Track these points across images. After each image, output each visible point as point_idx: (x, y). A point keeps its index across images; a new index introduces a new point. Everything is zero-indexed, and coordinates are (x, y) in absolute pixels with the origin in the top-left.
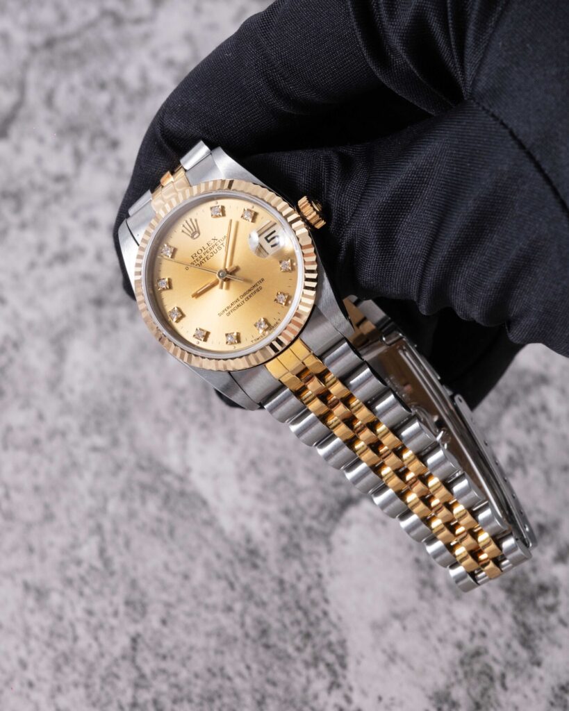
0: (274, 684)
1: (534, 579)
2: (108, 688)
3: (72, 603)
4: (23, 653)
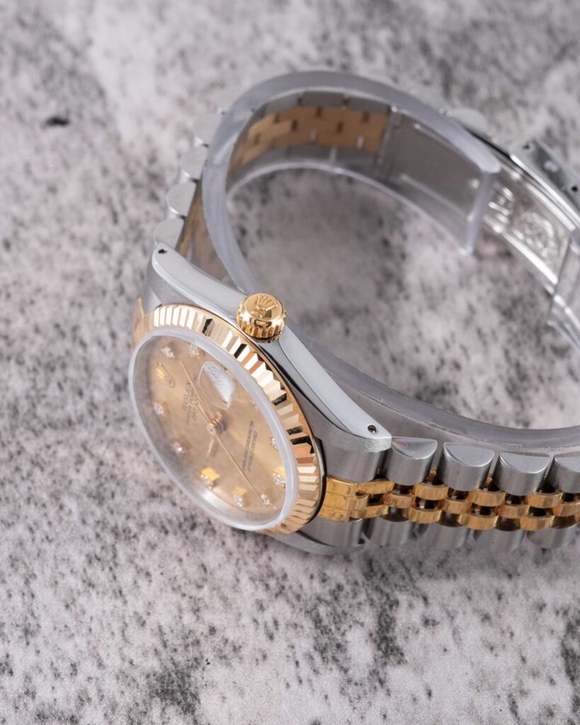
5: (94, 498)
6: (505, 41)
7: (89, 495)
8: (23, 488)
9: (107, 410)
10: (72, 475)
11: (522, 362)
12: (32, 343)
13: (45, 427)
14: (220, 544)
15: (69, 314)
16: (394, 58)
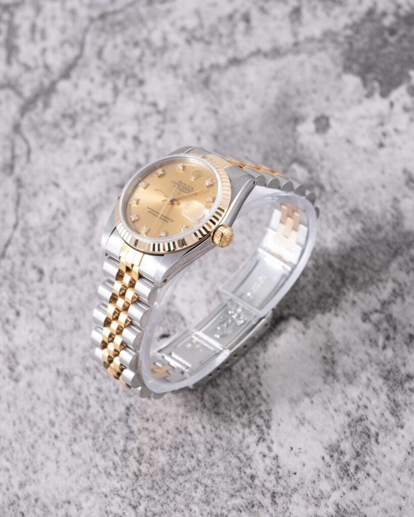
0: (221, 438)
1: (403, 371)
2: (108, 440)
3: (88, 384)
4: (52, 416)
5: (205, 503)
6: (368, 254)
7: (203, 502)
8: (172, 505)
9: (205, 462)
10: (193, 494)
11: (396, 399)
12: (167, 439)
13: (178, 475)
14: (266, 511)
15: (182, 422)
16: (317, 273)
